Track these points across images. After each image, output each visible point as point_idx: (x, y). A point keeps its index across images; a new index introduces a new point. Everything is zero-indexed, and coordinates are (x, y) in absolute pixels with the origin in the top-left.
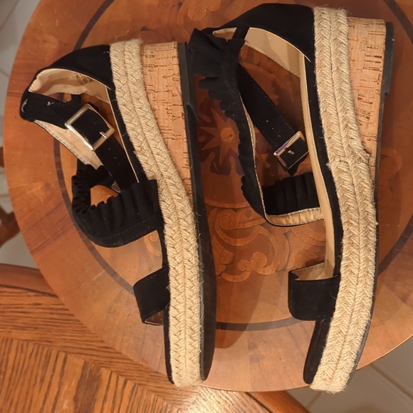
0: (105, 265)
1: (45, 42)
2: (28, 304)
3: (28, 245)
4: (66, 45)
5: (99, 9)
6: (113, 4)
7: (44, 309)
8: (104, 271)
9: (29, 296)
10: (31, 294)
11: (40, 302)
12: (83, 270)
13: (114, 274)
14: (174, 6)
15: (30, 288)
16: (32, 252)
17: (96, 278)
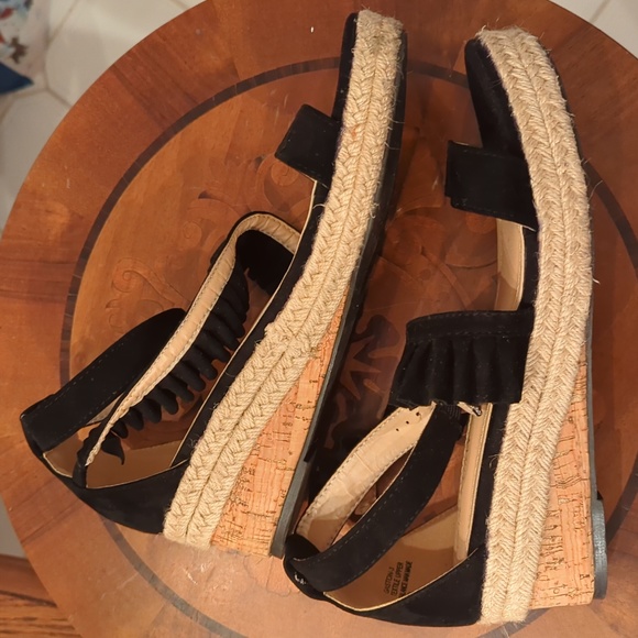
0: (139, 565)
1: (48, 212)
2: (15, 619)
3: (17, 530)
4: (81, 218)
5: (134, 164)
6: (155, 156)
7: (40, 626)
8: (137, 574)
9: (17, 606)
10: (20, 602)
11: (34, 615)
12: (104, 571)
13: (153, 579)
14: (250, 162)
15: (18, 592)
16: (22, 542)
17: (124, 584)
